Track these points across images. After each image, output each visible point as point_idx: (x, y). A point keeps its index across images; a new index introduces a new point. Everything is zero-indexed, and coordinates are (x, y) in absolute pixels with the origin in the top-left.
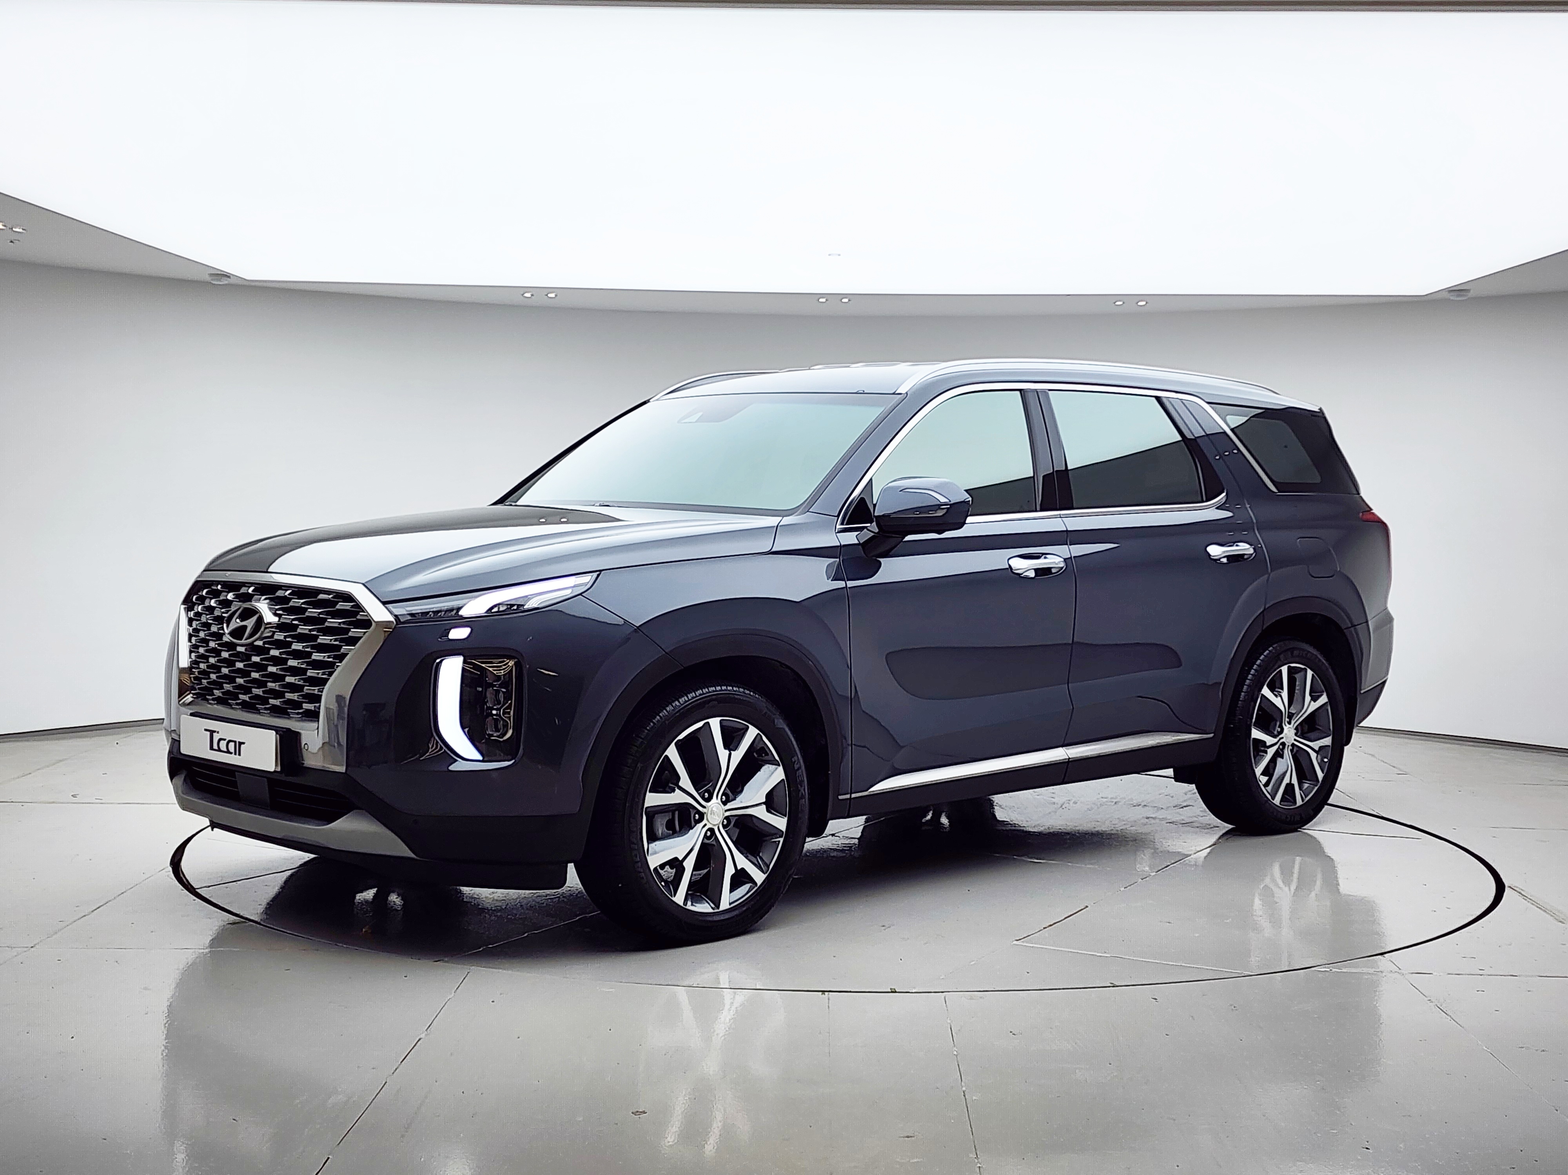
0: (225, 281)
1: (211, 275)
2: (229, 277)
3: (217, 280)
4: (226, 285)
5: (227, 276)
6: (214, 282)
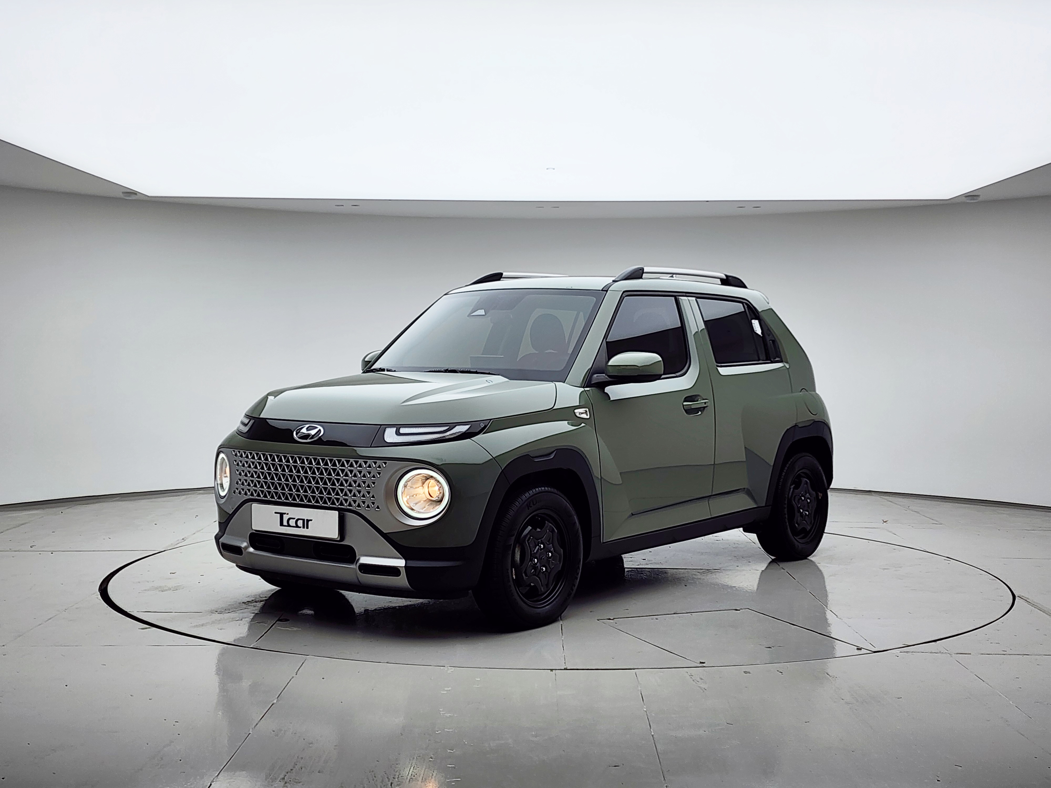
0: (134, 197)
1: (123, 193)
2: (136, 194)
3: (129, 196)
4: (135, 200)
5: (135, 193)
6: (126, 198)
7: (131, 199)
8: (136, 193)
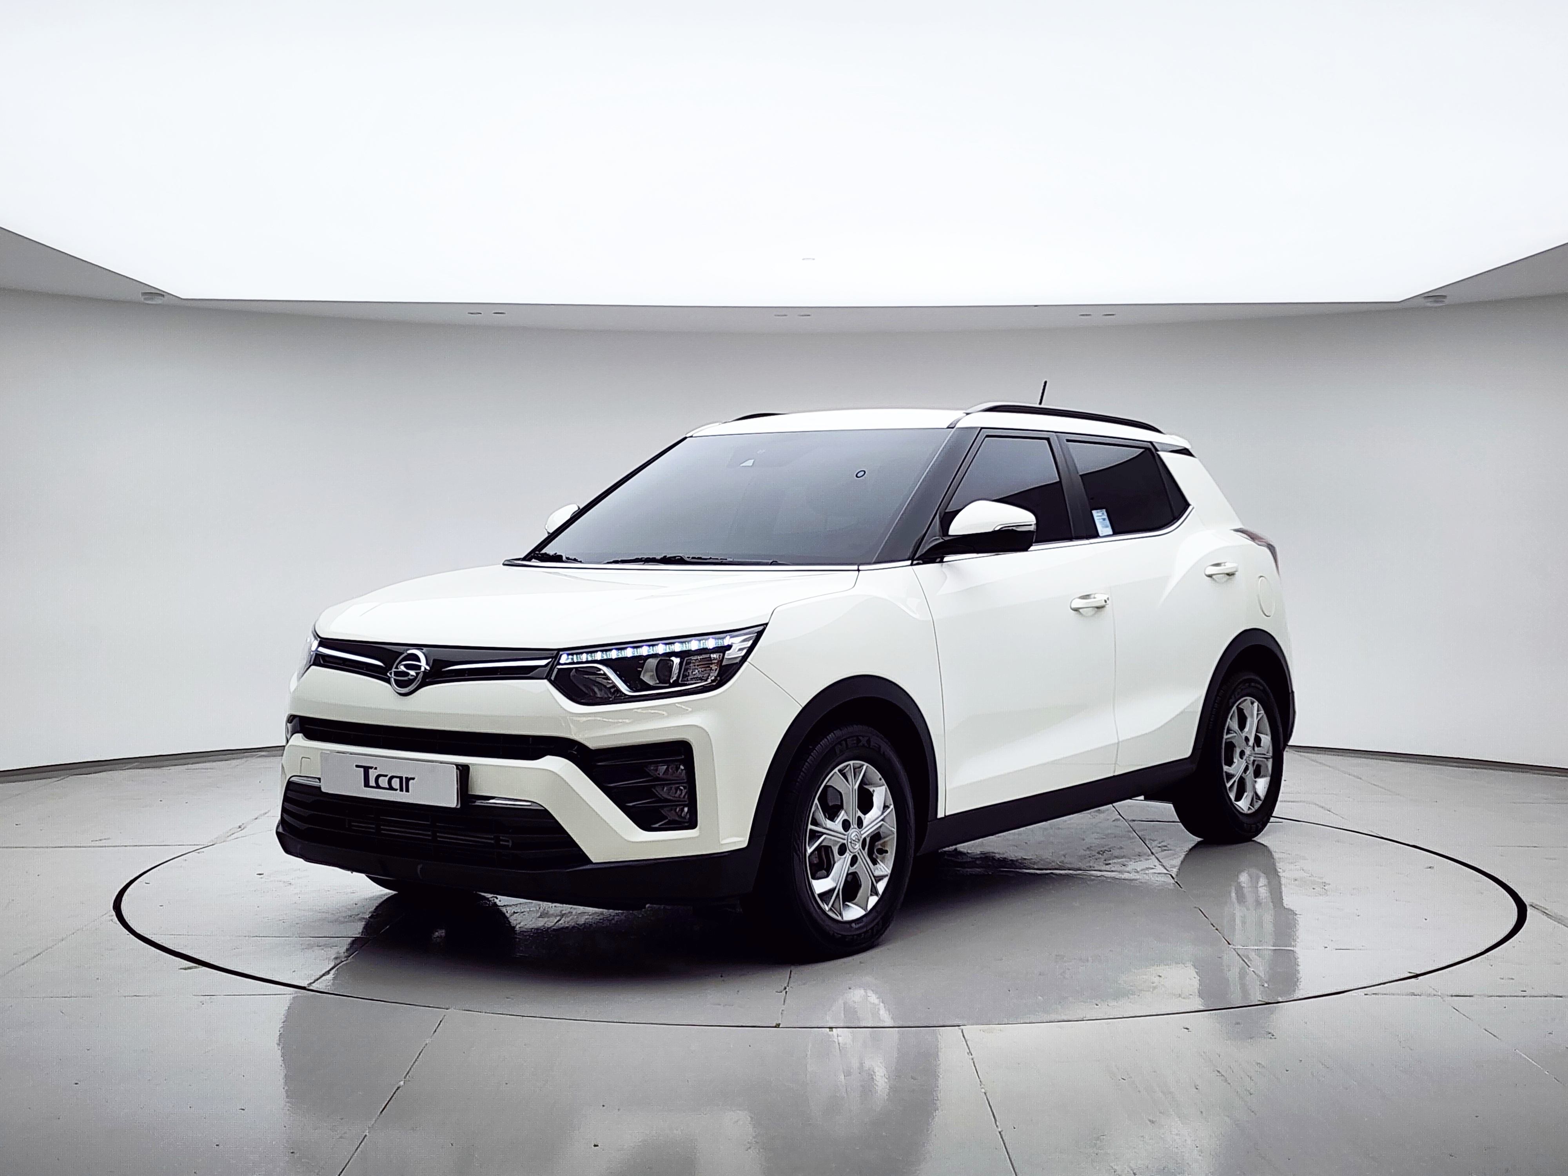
1: (144, 294)
2: (164, 296)
3: (153, 299)
4: (159, 304)
5: (161, 294)
6: (147, 302)
7: (154, 303)
8: (163, 293)
